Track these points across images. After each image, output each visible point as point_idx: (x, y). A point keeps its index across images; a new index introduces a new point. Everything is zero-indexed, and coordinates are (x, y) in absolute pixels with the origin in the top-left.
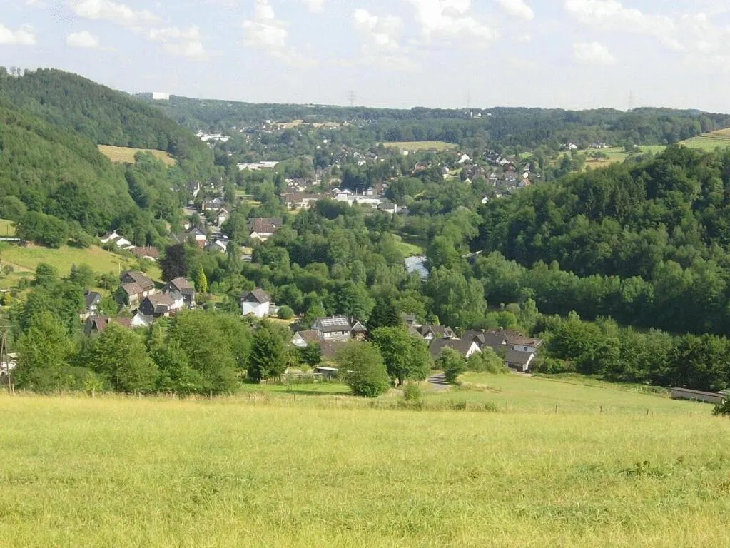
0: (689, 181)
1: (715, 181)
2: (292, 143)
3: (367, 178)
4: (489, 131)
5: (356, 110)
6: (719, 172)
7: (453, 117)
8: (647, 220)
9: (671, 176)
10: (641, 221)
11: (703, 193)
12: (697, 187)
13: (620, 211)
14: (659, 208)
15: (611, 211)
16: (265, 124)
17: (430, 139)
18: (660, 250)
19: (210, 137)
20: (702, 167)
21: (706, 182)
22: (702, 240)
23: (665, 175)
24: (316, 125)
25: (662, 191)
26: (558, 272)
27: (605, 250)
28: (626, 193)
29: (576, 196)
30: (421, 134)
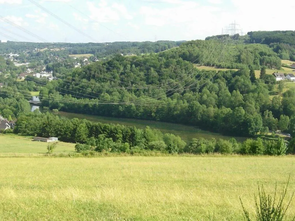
0: (119, 66)
1: (128, 66)
2: (40, 56)
3: (52, 68)
4: (106, 50)
5: (67, 44)
6: (130, 63)
7: (99, 45)
8: (104, 80)
9: (114, 65)
10: (102, 80)
11: (124, 70)
12: (122, 68)
13: (97, 77)
14: (108, 76)
15: (94, 77)
16: (35, 50)
17: (87, 53)
18: (105, 89)
19: (13, 55)
20: (125, 61)
21: (125, 67)
22: (119, 86)
23: (112, 64)
24: (51, 50)
25: (111, 70)
26: (71, 98)
27: (89, 90)
28: (99, 71)
29: (84, 72)
30: (84, 52)
